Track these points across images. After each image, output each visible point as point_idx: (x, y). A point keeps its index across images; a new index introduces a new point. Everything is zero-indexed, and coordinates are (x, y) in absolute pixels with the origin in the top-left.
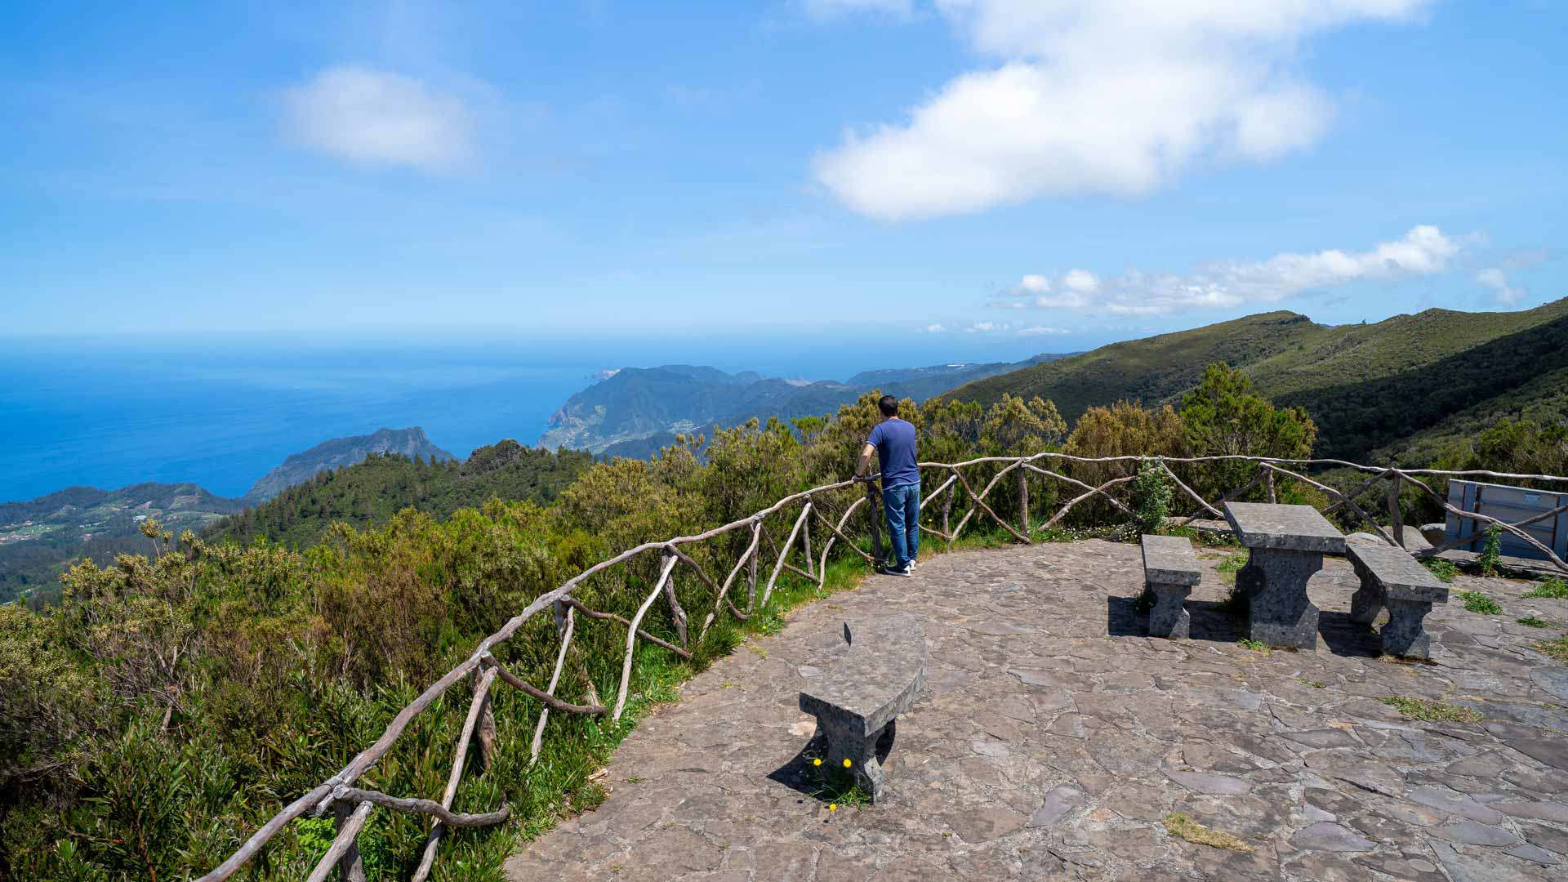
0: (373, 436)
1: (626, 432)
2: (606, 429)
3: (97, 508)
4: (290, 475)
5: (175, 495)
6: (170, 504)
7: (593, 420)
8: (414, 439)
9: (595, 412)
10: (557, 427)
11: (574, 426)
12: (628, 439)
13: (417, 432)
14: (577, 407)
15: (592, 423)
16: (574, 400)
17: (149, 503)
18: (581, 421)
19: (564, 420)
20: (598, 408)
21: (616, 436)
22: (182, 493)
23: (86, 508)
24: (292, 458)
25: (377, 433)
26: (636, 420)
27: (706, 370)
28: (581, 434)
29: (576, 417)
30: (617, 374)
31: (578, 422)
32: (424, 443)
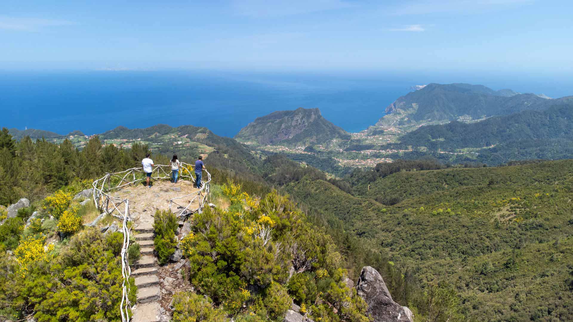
0: (295, 111)
1: (430, 119)
2: (418, 117)
3: (166, 136)
4: (256, 127)
5: (198, 133)
6: (194, 137)
7: (411, 111)
8: (315, 114)
9: (412, 107)
10: (390, 113)
11: (400, 114)
12: (431, 123)
13: (317, 111)
14: (402, 104)
15: (409, 112)
16: (400, 100)
17: (186, 135)
18: (403, 111)
19: (394, 110)
20: (414, 105)
21: (423, 121)
22: (201, 132)
23: (163, 135)
24: (258, 119)
25: (297, 110)
26: (436, 113)
27: (480, 87)
28: (402, 119)
29: (401, 108)
30: (425, 87)
31: (402, 111)
32: (319, 117)
